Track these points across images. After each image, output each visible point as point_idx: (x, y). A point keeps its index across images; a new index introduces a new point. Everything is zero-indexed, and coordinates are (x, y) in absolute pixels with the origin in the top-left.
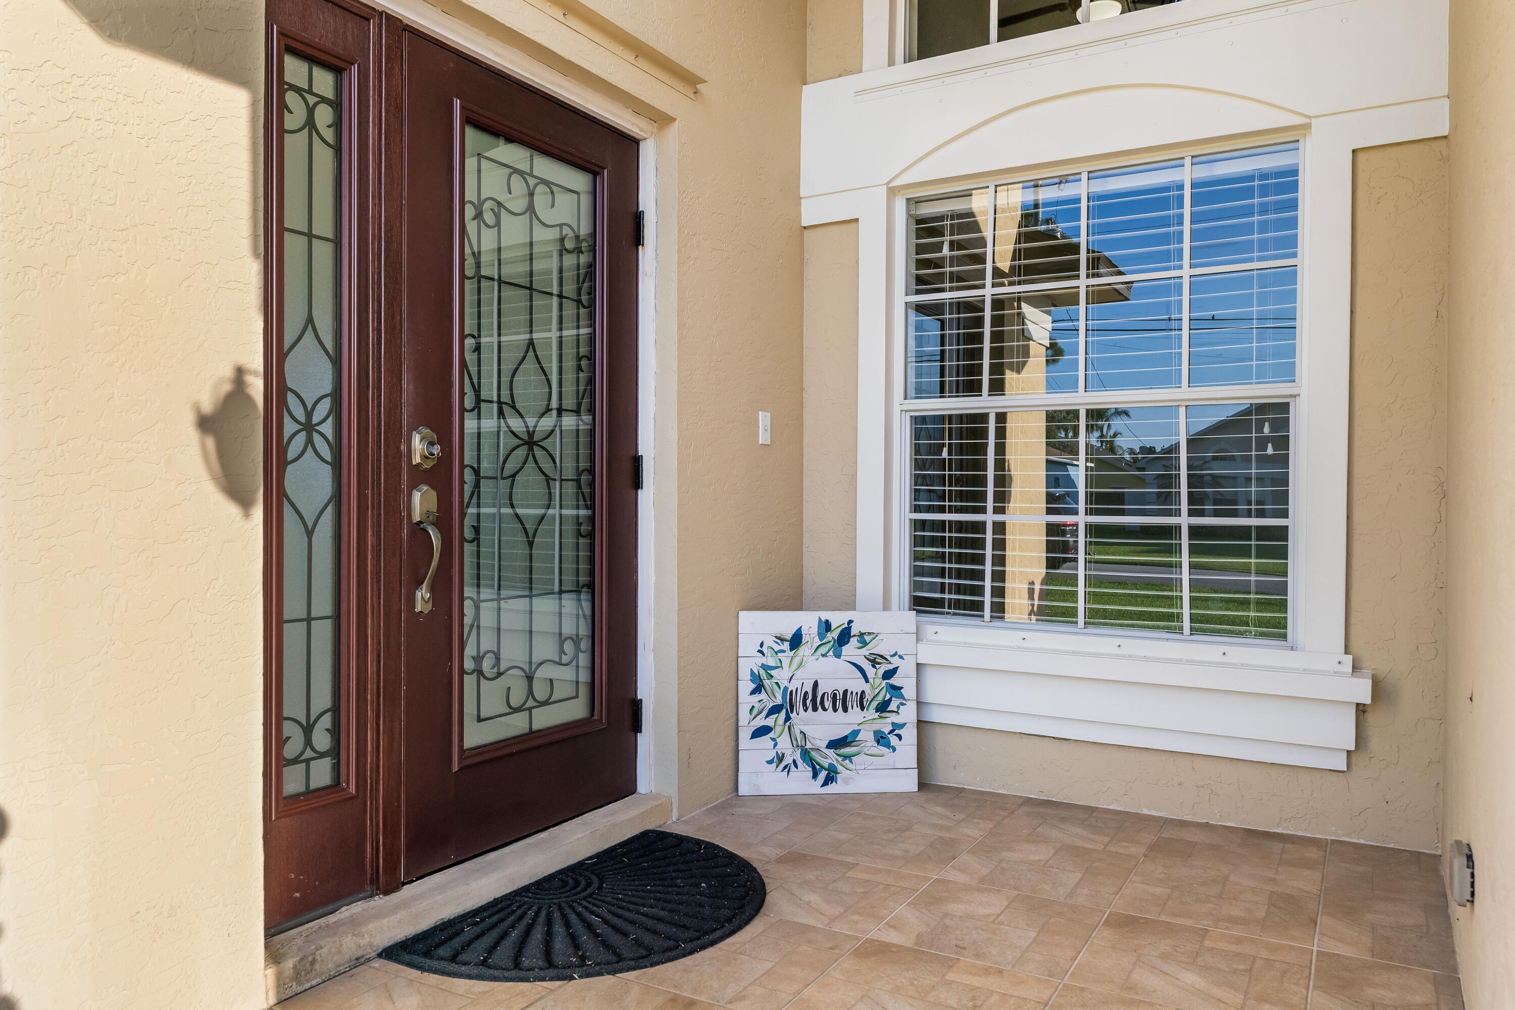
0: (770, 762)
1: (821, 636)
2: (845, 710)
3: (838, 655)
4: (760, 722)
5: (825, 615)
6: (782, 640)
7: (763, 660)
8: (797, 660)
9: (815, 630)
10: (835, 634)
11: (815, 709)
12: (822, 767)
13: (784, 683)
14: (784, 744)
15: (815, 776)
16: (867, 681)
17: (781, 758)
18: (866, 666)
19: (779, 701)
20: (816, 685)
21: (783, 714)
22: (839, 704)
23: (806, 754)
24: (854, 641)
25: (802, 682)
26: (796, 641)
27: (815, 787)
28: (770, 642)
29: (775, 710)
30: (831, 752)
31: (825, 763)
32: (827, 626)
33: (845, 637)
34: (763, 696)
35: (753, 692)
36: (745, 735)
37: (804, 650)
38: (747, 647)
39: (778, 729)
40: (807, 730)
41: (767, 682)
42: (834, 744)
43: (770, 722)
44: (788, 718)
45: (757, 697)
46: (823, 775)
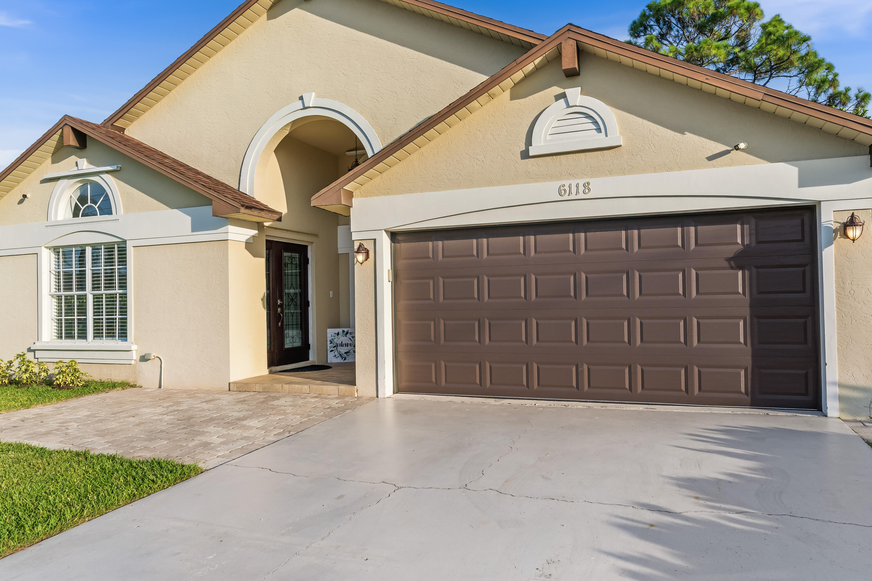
0: (334, 356)
1: (343, 333)
2: (348, 346)
3: (346, 336)
4: (331, 349)
5: (343, 329)
6: (335, 334)
7: (332, 338)
8: (338, 337)
9: (342, 332)
10: (345, 333)
11: (342, 347)
12: (343, 357)
13: (336, 342)
14: (336, 353)
15: (342, 359)
16: (351, 341)
17: (335, 356)
18: (351, 338)
19: (335, 345)
20: (342, 342)
21: (336, 348)
22: (346, 345)
23: (340, 355)
24: (349, 334)
25: (339, 342)
26: (338, 334)
27: (342, 361)
28: (333, 334)
29: (334, 347)
30: (345, 354)
31: (344, 356)
32: (344, 331)
33: (347, 333)
34: (332, 344)
35: (330, 344)
36: (329, 352)
37: (340, 336)
38: (329, 335)
39: (335, 350)
40: (340, 350)
41: (333, 342)
42: (345, 353)
43: (333, 349)
44: (337, 348)
45: (331, 345)
46: (344, 359)
